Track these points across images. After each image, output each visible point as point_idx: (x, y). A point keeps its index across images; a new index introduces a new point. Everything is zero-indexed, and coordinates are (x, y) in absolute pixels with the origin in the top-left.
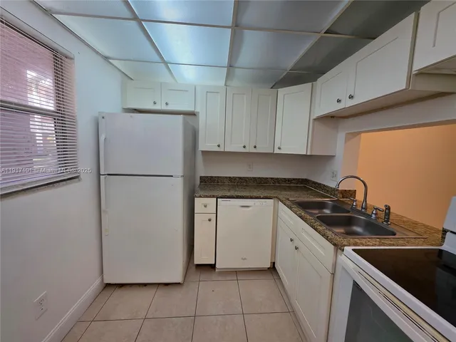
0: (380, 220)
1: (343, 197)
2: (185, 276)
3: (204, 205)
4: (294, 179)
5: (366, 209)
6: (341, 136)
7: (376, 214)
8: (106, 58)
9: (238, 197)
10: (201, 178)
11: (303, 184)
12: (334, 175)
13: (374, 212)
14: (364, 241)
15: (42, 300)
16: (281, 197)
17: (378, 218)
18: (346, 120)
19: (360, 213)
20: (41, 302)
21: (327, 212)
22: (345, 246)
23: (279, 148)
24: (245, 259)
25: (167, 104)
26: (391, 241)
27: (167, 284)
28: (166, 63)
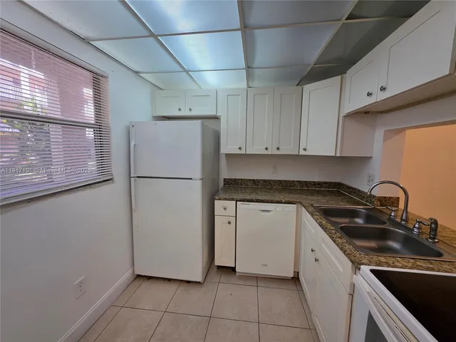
0: (424, 236)
1: (382, 205)
2: (206, 275)
3: (224, 208)
4: (325, 183)
5: (406, 220)
6: (379, 134)
7: (419, 228)
8: (137, 72)
9: (258, 201)
10: (225, 179)
11: (337, 189)
12: (371, 179)
13: (417, 226)
14: (391, 261)
15: (81, 283)
16: (304, 202)
17: (422, 233)
18: (384, 115)
19: (398, 225)
20: (80, 284)
21: (360, 221)
22: (363, 264)
23: (305, 150)
24: (266, 265)
25: (190, 110)
26: (431, 263)
27: (188, 282)
28: (187, 72)
